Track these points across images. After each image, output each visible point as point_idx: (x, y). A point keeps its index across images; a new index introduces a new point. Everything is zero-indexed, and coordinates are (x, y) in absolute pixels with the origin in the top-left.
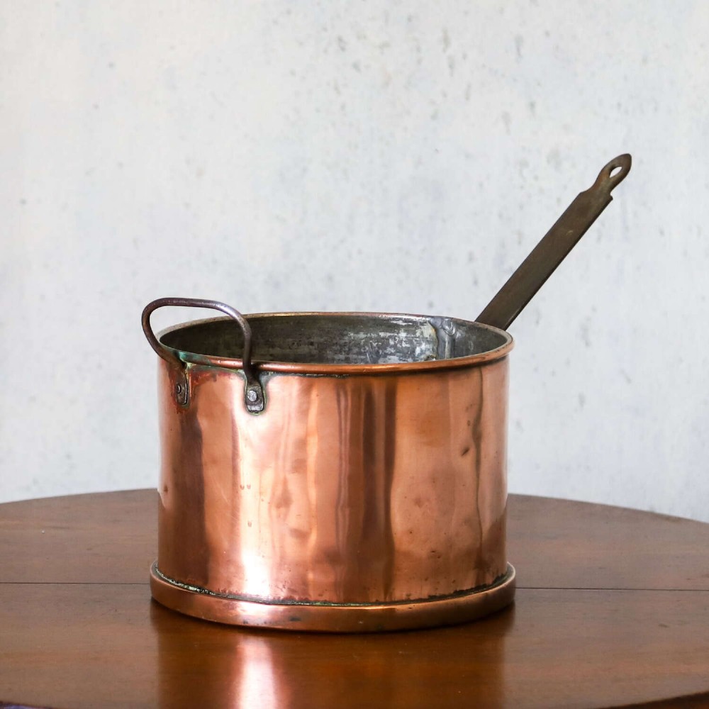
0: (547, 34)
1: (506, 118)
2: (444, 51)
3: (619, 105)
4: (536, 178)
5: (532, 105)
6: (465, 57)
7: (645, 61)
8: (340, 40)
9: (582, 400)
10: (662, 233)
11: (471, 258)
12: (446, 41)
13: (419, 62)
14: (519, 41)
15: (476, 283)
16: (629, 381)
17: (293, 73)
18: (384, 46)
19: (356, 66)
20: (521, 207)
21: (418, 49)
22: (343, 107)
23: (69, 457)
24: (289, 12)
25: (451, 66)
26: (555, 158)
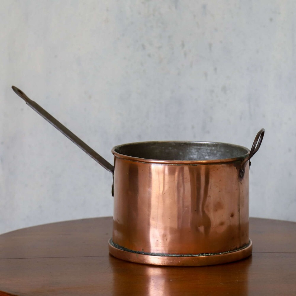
0: (221, 42)
1: (206, 74)
2: (183, 49)
3: (248, 69)
4: (217, 97)
5: (215, 69)
6: (190, 51)
7: (258, 52)
8: (143, 45)
11: (193, 127)
12: (183, 45)
13: (173, 53)
14: (210, 45)
17: (125, 58)
18: (160, 48)
19: (149, 55)
20: (212, 108)
21: (173, 49)
22: (144, 71)
25: (185, 55)
26: (224, 89)
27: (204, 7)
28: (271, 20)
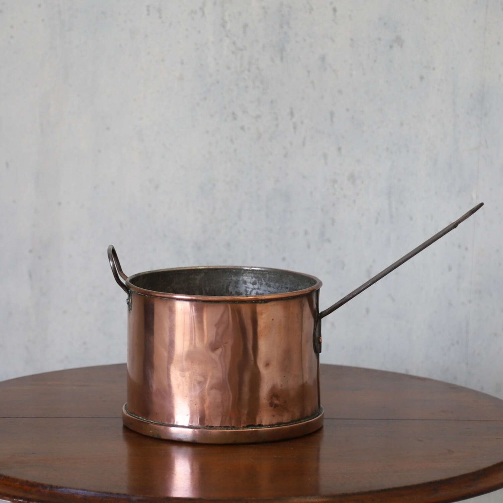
0: (348, 110)
1: (325, 156)
2: (291, 119)
3: (388, 149)
4: (342, 189)
5: (339, 149)
6: (302, 123)
7: (402, 124)
8: (233, 113)
9: (368, 311)
10: (411, 219)
11: (306, 233)
12: (292, 114)
13: (277, 125)
14: (332, 114)
15: (309, 247)
16: (393, 300)
17: (207, 132)
18: (258, 117)
19: (242, 128)
20: (334, 205)
21: (277, 119)
22: (235, 150)
23: (85, 343)
24: (205, 99)
25: (295, 128)
26: (352, 178)
27: (323, 59)
28: (422, 78)
